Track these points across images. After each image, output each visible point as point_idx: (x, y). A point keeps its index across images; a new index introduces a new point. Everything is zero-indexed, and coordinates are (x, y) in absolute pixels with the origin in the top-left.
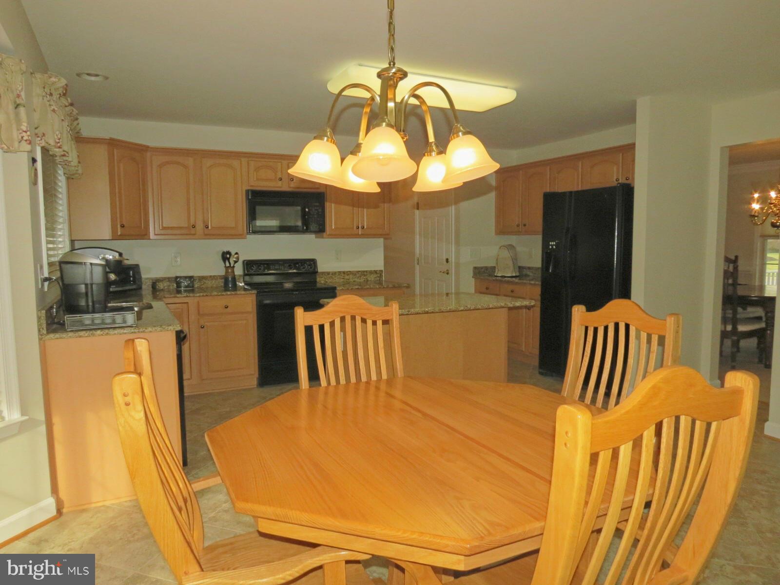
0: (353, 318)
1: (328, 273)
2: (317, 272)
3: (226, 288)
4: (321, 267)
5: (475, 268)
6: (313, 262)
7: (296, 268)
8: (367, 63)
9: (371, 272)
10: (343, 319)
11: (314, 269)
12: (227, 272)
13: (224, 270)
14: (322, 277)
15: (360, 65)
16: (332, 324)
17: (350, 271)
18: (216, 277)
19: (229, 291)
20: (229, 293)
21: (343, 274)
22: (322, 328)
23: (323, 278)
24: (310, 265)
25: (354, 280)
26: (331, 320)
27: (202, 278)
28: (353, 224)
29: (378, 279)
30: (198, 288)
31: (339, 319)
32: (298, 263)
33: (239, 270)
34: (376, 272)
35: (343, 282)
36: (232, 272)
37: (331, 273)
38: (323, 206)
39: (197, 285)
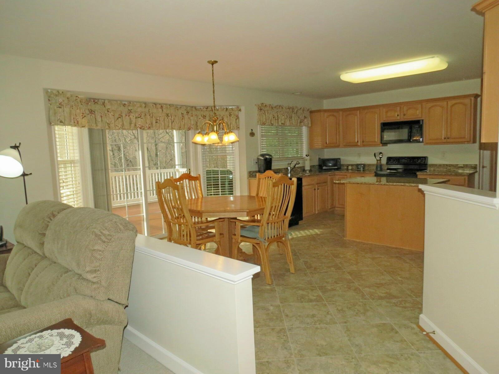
1: (436, 165)
2: (427, 164)
3: (377, 170)
4: (431, 161)
6: (425, 159)
8: (350, 71)
9: (466, 165)
11: (426, 162)
12: (377, 162)
13: (376, 161)
15: (347, 73)
17: (450, 164)
18: (374, 165)
21: (446, 166)
23: (432, 167)
24: (422, 160)
25: (454, 170)
27: (369, 165)
28: (442, 136)
30: (367, 169)
32: (416, 159)
33: (384, 161)
35: (446, 170)
36: (380, 162)
37: (438, 165)
38: (421, 127)
39: (366, 168)
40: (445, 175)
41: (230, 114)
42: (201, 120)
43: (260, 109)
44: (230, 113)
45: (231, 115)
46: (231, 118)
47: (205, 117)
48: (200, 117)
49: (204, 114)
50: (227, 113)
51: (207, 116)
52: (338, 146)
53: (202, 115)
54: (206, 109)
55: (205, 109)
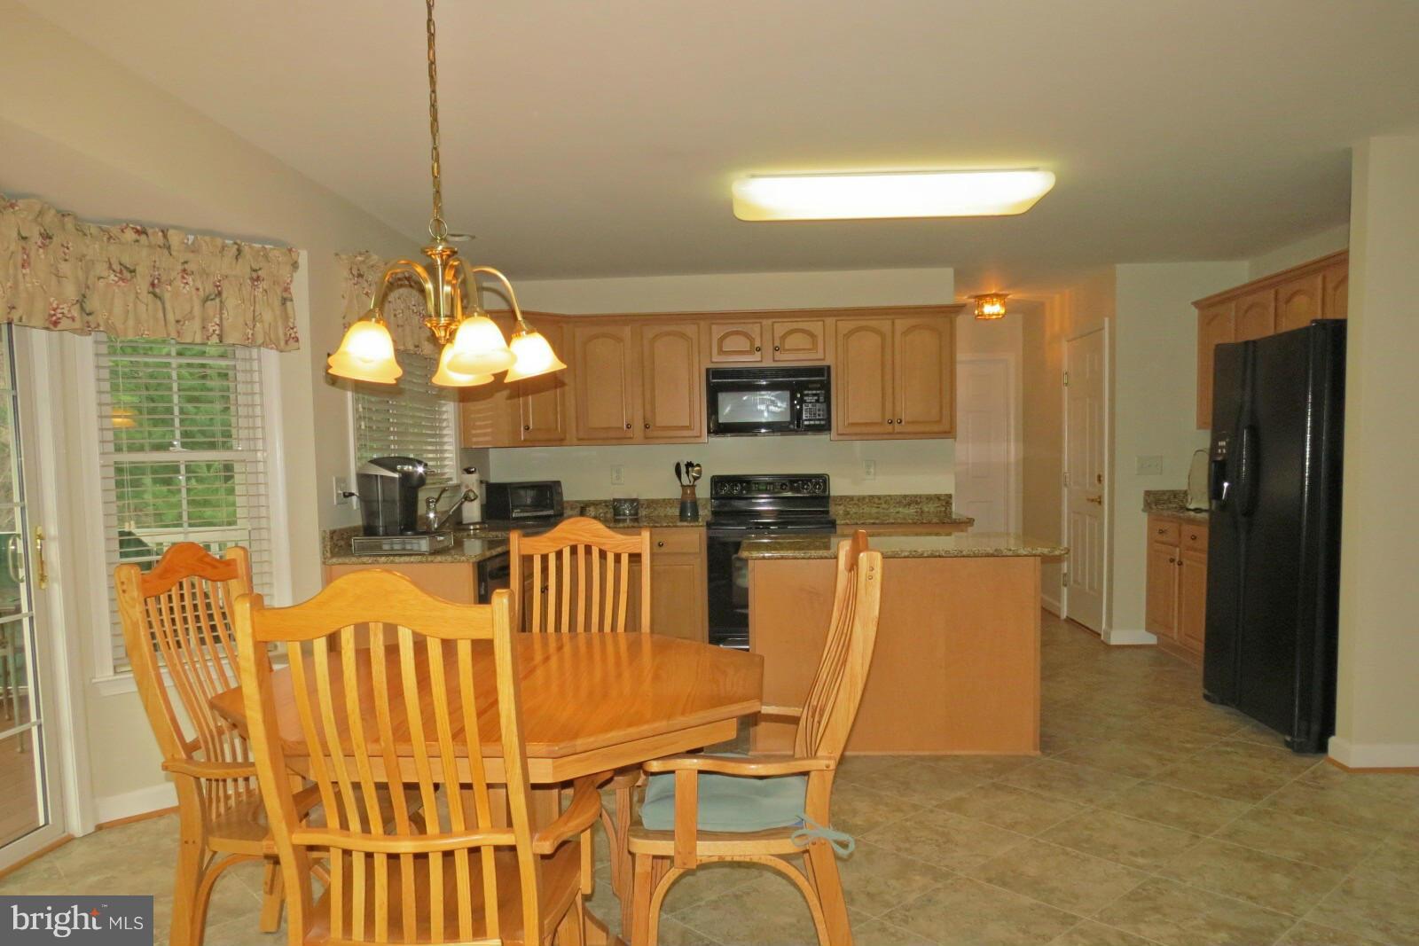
0: (588, 549)
1: (851, 498)
2: (829, 497)
3: (682, 516)
4: (838, 488)
5: (1148, 493)
6: (822, 481)
7: (792, 489)
9: (929, 498)
10: (574, 550)
11: (824, 491)
12: (684, 493)
13: (679, 490)
14: (840, 505)
16: (559, 554)
17: (889, 496)
18: (671, 501)
19: (686, 521)
20: (685, 524)
21: (876, 500)
22: (545, 558)
23: (842, 507)
24: (815, 486)
25: (897, 510)
26: (557, 549)
27: (652, 503)
28: (883, 416)
29: (944, 509)
30: (646, 516)
31: (568, 548)
32: (796, 481)
33: (703, 491)
34: (938, 497)
35: (879, 513)
36: (693, 493)
37: (855, 499)
38: (826, 387)
39: (643, 512)
40: (874, 524)
41: (254, 275)
42: (108, 285)
43: (355, 272)
44: (255, 271)
45: (258, 279)
46: (259, 293)
47: (128, 275)
48: (101, 269)
49: (126, 260)
50: (242, 269)
51: (139, 269)
52: (560, 441)
53: (113, 261)
54: (135, 236)
55: (130, 235)
